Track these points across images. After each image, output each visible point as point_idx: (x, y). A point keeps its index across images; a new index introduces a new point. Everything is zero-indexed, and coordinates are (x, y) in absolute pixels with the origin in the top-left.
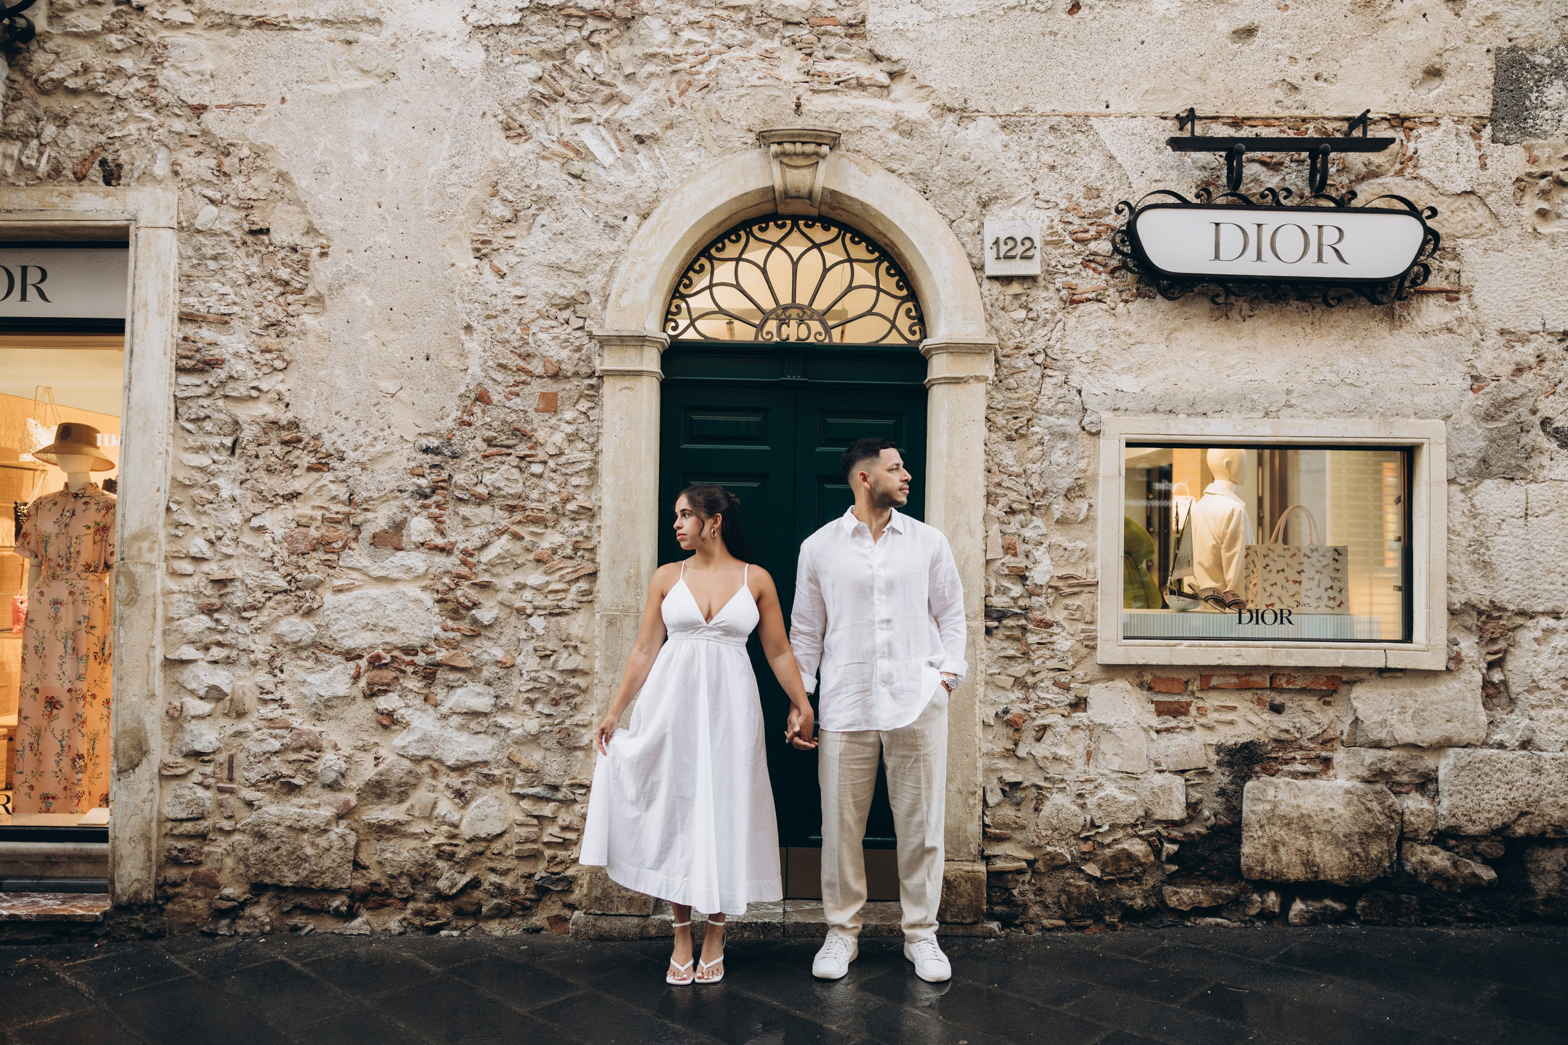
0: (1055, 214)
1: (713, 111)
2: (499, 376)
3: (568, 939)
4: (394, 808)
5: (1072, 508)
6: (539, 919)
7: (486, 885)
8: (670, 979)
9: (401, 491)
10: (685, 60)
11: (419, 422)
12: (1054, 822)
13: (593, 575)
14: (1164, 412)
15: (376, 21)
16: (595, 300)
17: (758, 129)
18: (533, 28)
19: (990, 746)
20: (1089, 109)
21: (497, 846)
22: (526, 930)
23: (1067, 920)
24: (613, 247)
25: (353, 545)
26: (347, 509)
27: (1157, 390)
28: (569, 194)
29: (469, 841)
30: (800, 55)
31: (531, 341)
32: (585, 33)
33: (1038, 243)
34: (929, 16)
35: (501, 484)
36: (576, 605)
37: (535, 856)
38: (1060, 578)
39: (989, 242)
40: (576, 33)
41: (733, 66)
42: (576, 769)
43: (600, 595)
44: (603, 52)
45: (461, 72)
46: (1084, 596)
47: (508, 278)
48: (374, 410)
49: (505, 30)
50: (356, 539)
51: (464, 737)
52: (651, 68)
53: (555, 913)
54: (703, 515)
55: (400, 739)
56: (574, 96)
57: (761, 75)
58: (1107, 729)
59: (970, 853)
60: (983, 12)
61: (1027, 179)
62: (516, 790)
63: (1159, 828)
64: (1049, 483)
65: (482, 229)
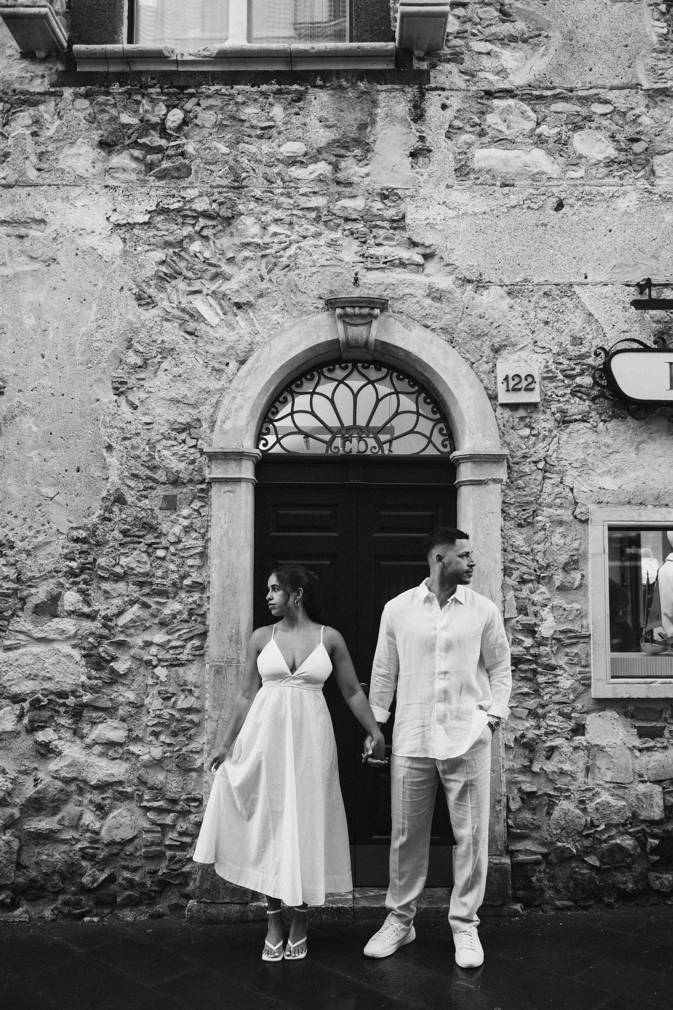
0: (549, 356)
1: (293, 283)
2: (132, 484)
3: (184, 923)
4: (48, 819)
5: (569, 578)
6: (160, 908)
7: (120, 880)
8: (265, 957)
9: (57, 572)
10: (272, 247)
11: (71, 519)
12: (562, 823)
13: (203, 635)
14: (636, 504)
15: (42, 221)
16: (205, 425)
17: (327, 297)
18: (159, 225)
19: (511, 763)
20: (572, 280)
21: (129, 849)
22: (151, 916)
23: (575, 901)
24: (219, 385)
25: (20, 613)
26: (15, 586)
27: (630, 487)
28: (185, 346)
29: (107, 845)
30: (356, 243)
31: (156, 456)
32: (197, 228)
33: (537, 379)
34: (452, 213)
35: (134, 565)
36: (190, 657)
37: (159, 856)
38: (562, 632)
39: (500, 379)
40: (190, 228)
41: (307, 251)
42: (191, 787)
43: (210, 650)
44: (211, 242)
45: (105, 258)
46: (580, 646)
47: (140, 409)
48: (37, 510)
49: (138, 227)
50: (22, 609)
51: (103, 763)
52: (246, 253)
53: (174, 901)
54: (288, 589)
55: (54, 765)
56: (190, 274)
57: (328, 257)
58: (601, 749)
59: (498, 849)
60: (492, 210)
61: (528, 332)
62: (144, 804)
63: (643, 826)
64: (551, 560)
65: (120, 373)
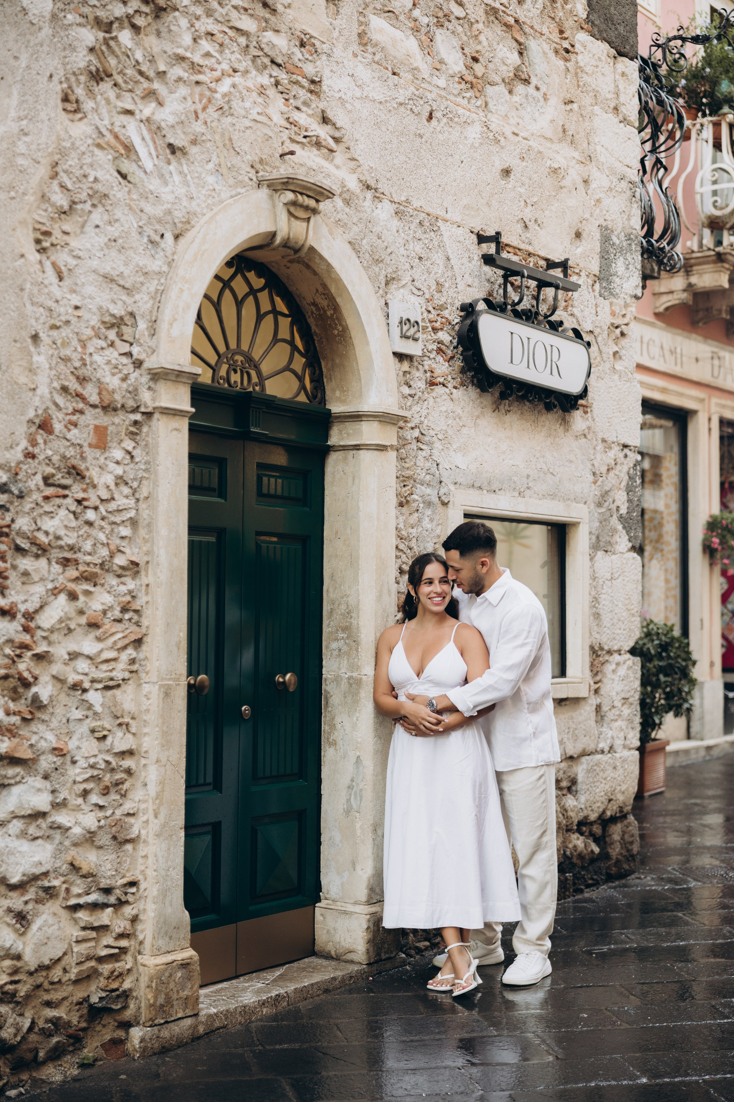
0: (423, 302)
1: (226, 134)
2: (61, 401)
6: (92, 1049)
10: (205, 73)
13: (140, 641)
14: (478, 488)
16: (142, 325)
20: (438, 212)
21: (56, 974)
22: (80, 1066)
24: (155, 266)
27: (474, 468)
28: (120, 196)
29: (31, 973)
30: (280, 99)
31: (88, 362)
32: (129, 10)
33: (421, 328)
34: (358, 92)
35: (62, 532)
36: (127, 675)
37: (91, 976)
39: (396, 321)
41: (241, 93)
42: (126, 866)
43: (147, 663)
44: (142, 38)
45: (30, 17)
47: (67, 282)
51: (25, 846)
52: (179, 71)
53: (108, 1037)
56: (119, 80)
57: (259, 110)
60: (386, 101)
61: (408, 266)
62: (72, 901)
64: (420, 547)
65: (41, 216)
